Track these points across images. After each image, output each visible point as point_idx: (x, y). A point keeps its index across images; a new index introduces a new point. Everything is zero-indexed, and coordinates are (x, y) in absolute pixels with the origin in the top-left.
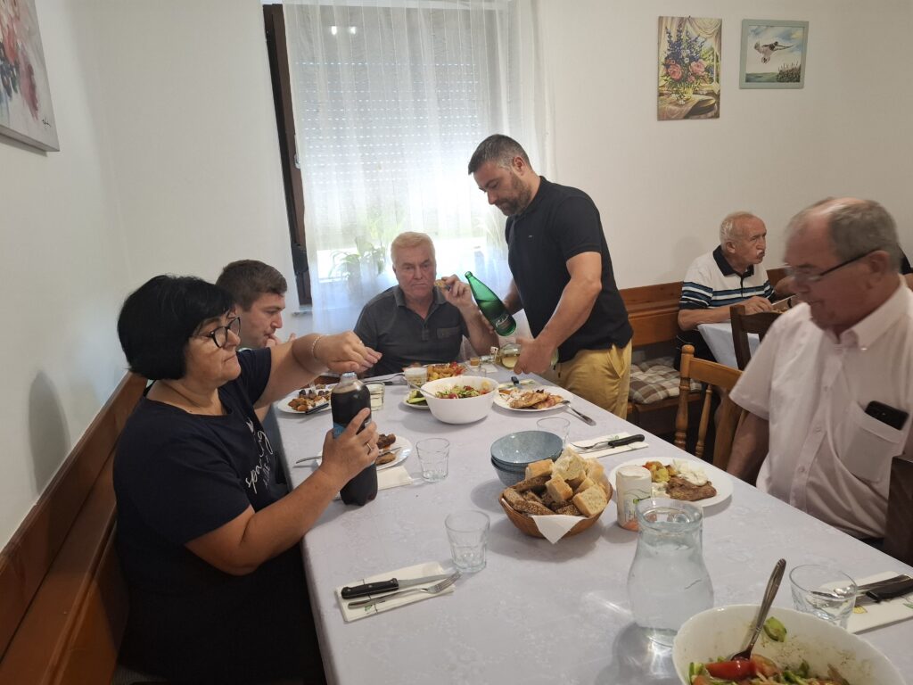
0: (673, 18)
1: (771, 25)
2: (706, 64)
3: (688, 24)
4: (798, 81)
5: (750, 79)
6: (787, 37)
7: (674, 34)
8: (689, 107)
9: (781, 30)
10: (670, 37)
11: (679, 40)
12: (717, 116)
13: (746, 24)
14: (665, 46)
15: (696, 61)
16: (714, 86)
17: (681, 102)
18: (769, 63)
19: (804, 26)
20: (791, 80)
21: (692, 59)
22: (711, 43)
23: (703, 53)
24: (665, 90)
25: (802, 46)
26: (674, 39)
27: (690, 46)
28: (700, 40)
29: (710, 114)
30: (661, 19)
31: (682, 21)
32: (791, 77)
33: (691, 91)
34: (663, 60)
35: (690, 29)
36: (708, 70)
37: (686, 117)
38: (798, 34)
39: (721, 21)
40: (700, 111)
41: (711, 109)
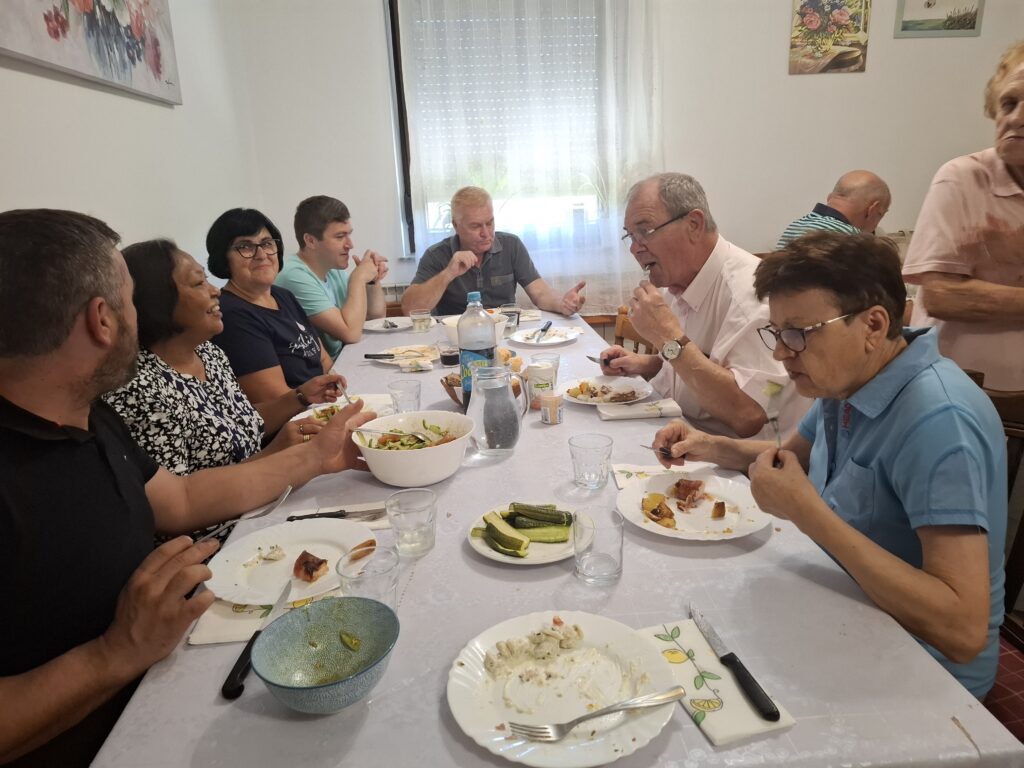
2: (851, 11)
4: (973, 27)
5: (908, 27)
8: (827, 60)
12: (862, 69)
15: (840, 8)
16: (860, 36)
17: (818, 54)
18: (933, 8)
20: (962, 27)
21: (834, 7)
24: (798, 42)
29: (853, 68)
32: (964, 23)
33: (830, 42)
34: (798, 8)
36: (853, 18)
37: (825, 70)
40: (839, 64)
41: (855, 61)
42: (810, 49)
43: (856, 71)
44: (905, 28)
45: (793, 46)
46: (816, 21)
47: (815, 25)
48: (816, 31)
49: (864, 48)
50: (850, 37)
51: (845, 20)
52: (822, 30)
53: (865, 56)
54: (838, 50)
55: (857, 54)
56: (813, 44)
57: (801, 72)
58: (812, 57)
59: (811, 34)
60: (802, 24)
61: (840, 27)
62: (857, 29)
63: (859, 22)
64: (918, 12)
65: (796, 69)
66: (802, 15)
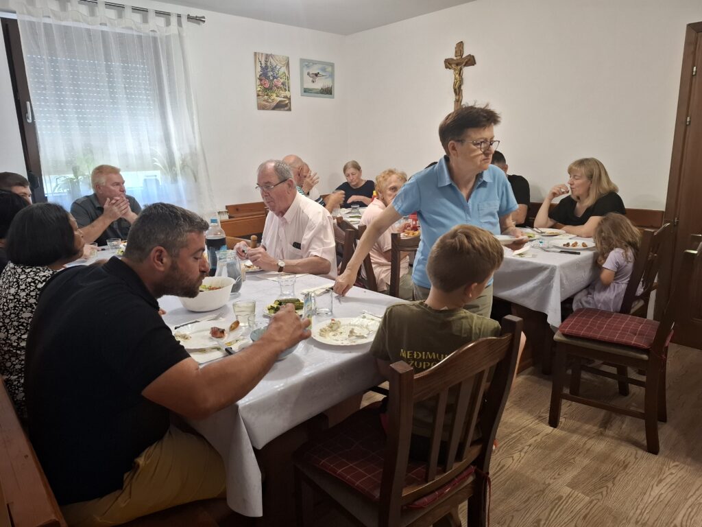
0: (262, 54)
1: (315, 63)
2: (282, 81)
3: (270, 58)
4: (331, 94)
5: (306, 91)
6: (324, 70)
7: (263, 62)
8: (274, 104)
9: (320, 66)
10: (261, 64)
11: (266, 66)
12: (290, 110)
13: (302, 61)
14: (259, 69)
15: (277, 79)
16: (287, 93)
17: (270, 100)
18: (315, 83)
19: (332, 65)
20: (327, 93)
21: (274, 77)
22: (284, 69)
23: (280, 74)
24: (260, 93)
25: (332, 76)
26: (263, 65)
27: (273, 70)
28: (278, 67)
29: (286, 109)
30: (255, 54)
31: (267, 56)
32: (328, 92)
33: (275, 95)
34: (258, 76)
35: (272, 61)
36: (283, 84)
37: (274, 109)
38: (329, 69)
39: (288, 58)
40: (280, 106)
41: (286, 105)
42: (266, 97)
43: (287, 110)
45: (258, 95)
46: (267, 84)
47: (267, 86)
48: (268, 89)
49: (290, 99)
50: (283, 93)
51: (279, 84)
52: (270, 89)
53: (290, 103)
54: (279, 99)
55: (287, 102)
56: (267, 95)
57: (263, 109)
58: (267, 102)
59: (266, 89)
60: (261, 85)
61: (278, 88)
62: (285, 90)
63: (285, 86)
64: (309, 85)
65: (261, 107)
66: (261, 80)
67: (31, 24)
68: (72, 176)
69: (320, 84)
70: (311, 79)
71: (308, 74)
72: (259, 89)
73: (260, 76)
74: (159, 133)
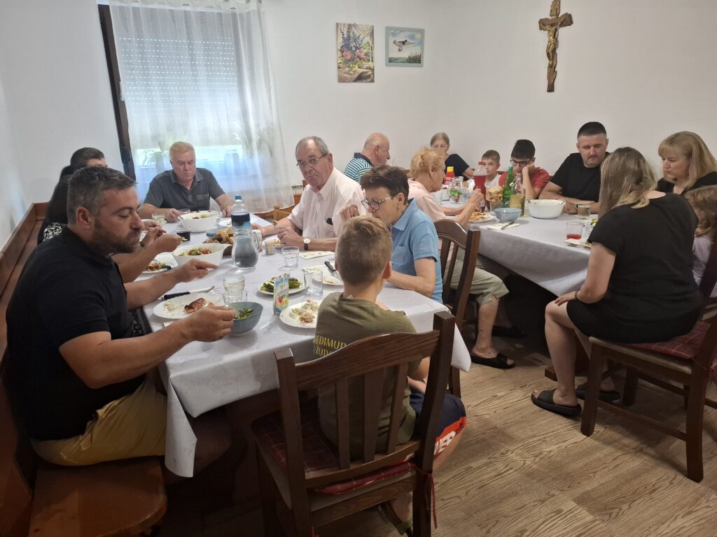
0: (344, 24)
1: (402, 30)
2: (365, 51)
3: (353, 28)
4: (420, 63)
5: (391, 61)
6: (412, 37)
7: (345, 33)
8: (356, 76)
9: (407, 33)
10: (343, 35)
11: (349, 37)
12: (373, 81)
13: (388, 29)
14: (341, 40)
15: (359, 49)
16: (370, 64)
17: (351, 72)
18: (401, 52)
19: (422, 32)
20: (415, 62)
21: (357, 48)
22: (367, 39)
23: (363, 45)
24: (341, 65)
25: (421, 43)
26: (345, 36)
27: (355, 41)
28: (361, 37)
29: (368, 80)
30: (337, 24)
31: (350, 26)
32: (416, 60)
33: (357, 66)
34: (339, 48)
35: (355, 31)
36: (366, 54)
37: (355, 81)
38: (418, 36)
39: (373, 27)
40: (360, 78)
41: (369, 77)
42: (347, 69)
43: (370, 82)
44: (390, 61)
45: (339, 68)
46: (349, 55)
47: (349, 58)
48: (349, 60)
49: (373, 70)
50: (366, 64)
51: (362, 55)
52: (352, 60)
53: (373, 74)
54: (361, 70)
55: (370, 73)
56: (348, 67)
57: (344, 82)
58: (349, 74)
59: (347, 61)
60: (343, 56)
61: (360, 59)
62: (369, 60)
63: (369, 57)
64: (395, 53)
65: (342, 80)
66: (342, 52)
67: (121, 8)
68: (158, 150)
69: (407, 53)
70: (398, 47)
71: (394, 42)
72: (340, 61)
73: (341, 47)
74: (237, 108)
